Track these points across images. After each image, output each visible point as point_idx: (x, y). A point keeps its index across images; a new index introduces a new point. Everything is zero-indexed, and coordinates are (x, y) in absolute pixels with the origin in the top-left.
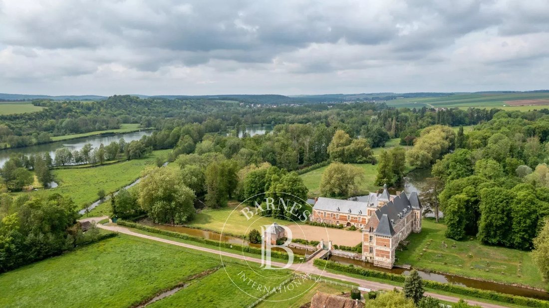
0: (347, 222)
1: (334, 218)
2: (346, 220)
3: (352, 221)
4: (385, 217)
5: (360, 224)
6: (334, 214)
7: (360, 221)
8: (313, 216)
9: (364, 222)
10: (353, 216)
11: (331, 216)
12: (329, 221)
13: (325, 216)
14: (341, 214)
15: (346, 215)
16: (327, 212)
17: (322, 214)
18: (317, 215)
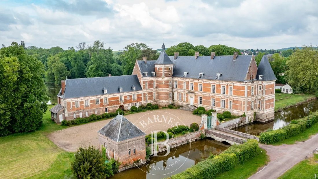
0: (119, 105)
1: (102, 105)
2: (117, 103)
3: (126, 102)
5: (135, 103)
6: (101, 98)
7: (135, 99)
8: (66, 111)
9: (139, 99)
10: (126, 95)
11: (96, 103)
12: (94, 111)
13: (87, 106)
14: (111, 96)
15: (118, 96)
16: (89, 99)
17: (82, 103)
18: (74, 107)
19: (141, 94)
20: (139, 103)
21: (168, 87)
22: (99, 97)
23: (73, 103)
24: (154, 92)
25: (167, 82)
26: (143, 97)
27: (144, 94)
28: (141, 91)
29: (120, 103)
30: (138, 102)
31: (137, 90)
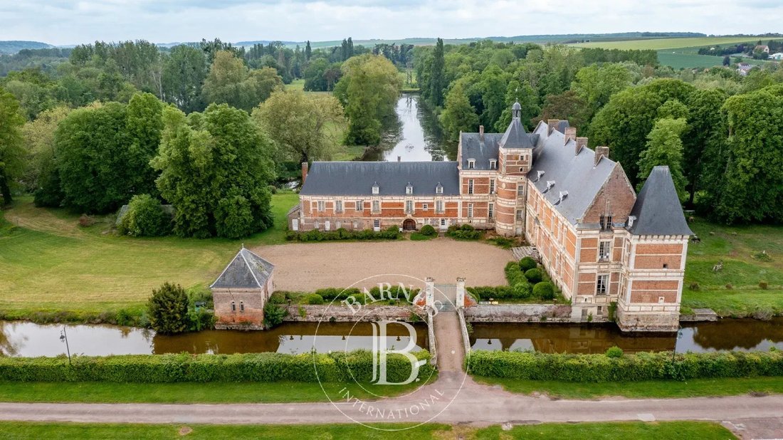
0: (403, 219)
1: (368, 213)
2: (401, 213)
3: (418, 214)
4: (660, 175)
5: (440, 219)
6: (367, 201)
7: (442, 212)
8: (302, 215)
9: (451, 212)
10: (420, 201)
11: (356, 208)
12: (352, 222)
13: (339, 212)
14: (387, 199)
15: (401, 201)
16: (344, 200)
17: (329, 205)
18: (315, 210)
19: (457, 203)
20: (449, 220)
21: (514, 198)
22: (363, 198)
23: (314, 204)
24: (489, 203)
25: (512, 186)
26: (460, 208)
27: (465, 204)
28: (457, 197)
29: (406, 215)
30: (449, 218)
31: (446, 193)
